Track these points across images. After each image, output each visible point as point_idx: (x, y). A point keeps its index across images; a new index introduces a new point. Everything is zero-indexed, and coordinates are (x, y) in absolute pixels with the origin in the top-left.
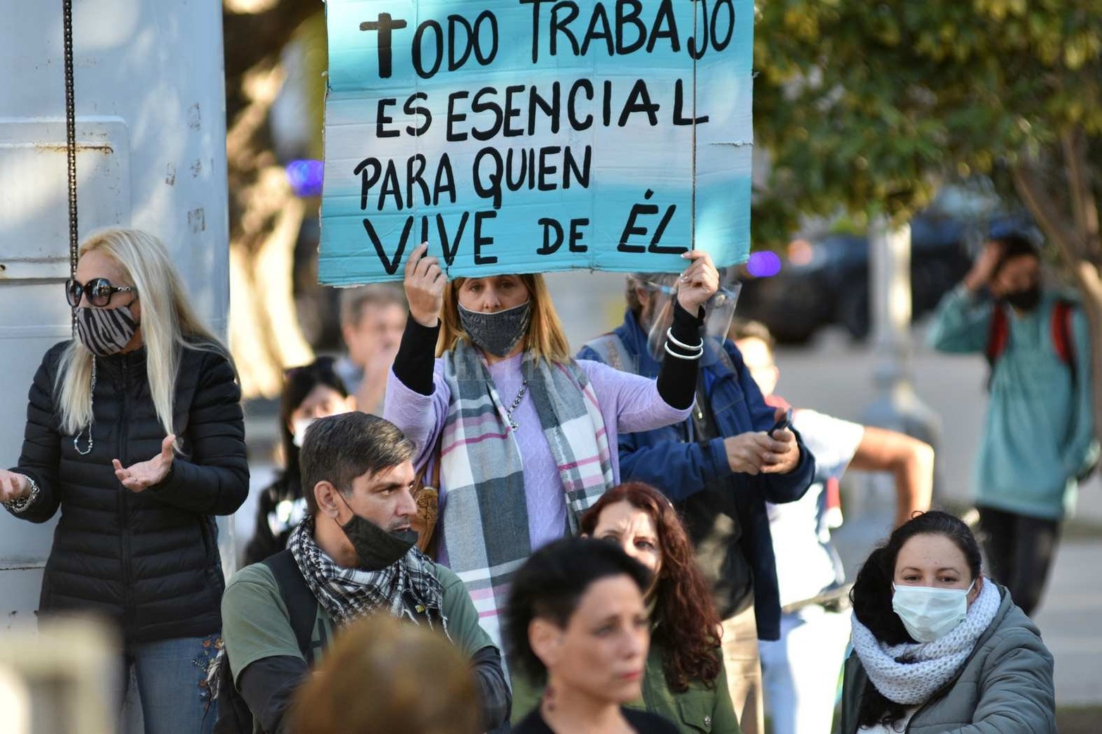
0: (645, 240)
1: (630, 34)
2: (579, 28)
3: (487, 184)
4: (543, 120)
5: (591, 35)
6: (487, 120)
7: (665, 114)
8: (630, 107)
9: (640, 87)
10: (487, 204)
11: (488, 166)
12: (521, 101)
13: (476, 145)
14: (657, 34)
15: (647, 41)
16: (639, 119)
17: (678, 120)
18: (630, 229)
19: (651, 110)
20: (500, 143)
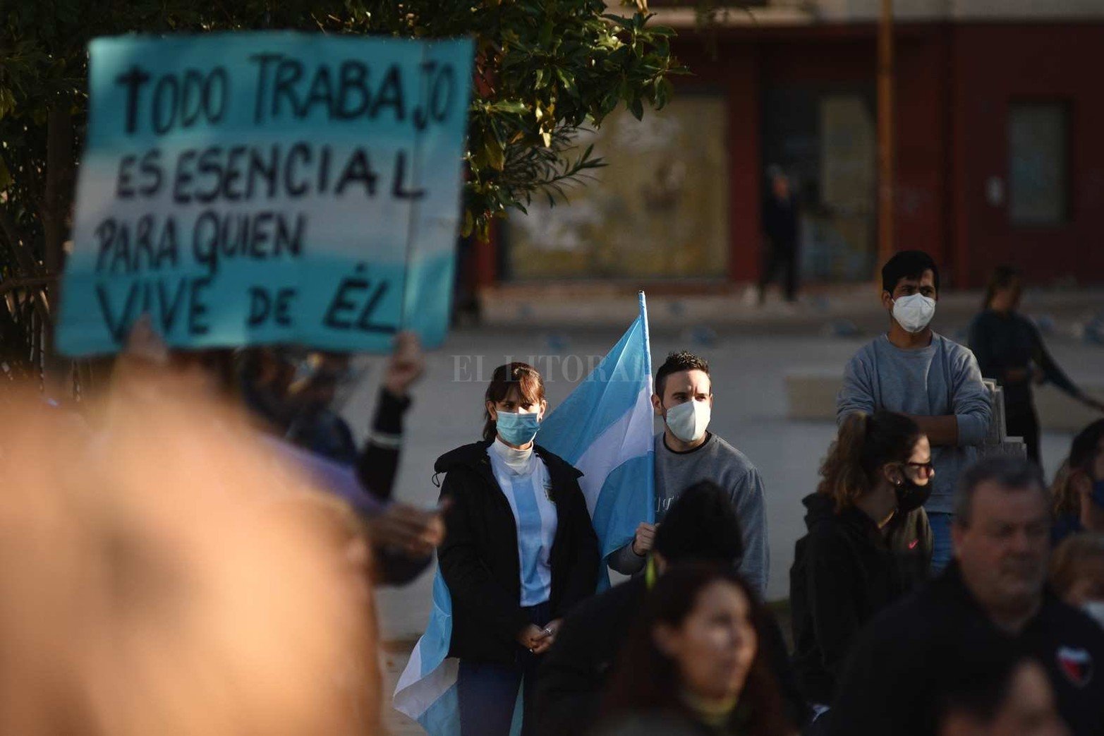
0: (352, 316)
1: (354, 100)
2: (303, 90)
3: (205, 249)
4: (262, 185)
5: (314, 98)
6: (209, 183)
7: (385, 185)
8: (349, 176)
9: (360, 157)
10: (203, 271)
11: (209, 231)
12: (243, 164)
13: (197, 209)
14: (382, 101)
15: (372, 108)
16: (357, 190)
17: (398, 192)
18: (340, 303)
19: (370, 180)
20: (222, 207)
